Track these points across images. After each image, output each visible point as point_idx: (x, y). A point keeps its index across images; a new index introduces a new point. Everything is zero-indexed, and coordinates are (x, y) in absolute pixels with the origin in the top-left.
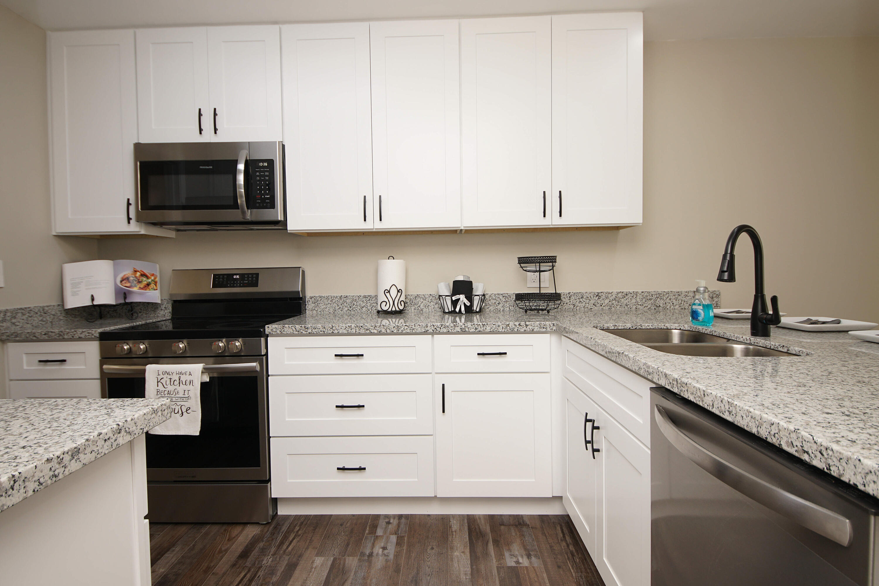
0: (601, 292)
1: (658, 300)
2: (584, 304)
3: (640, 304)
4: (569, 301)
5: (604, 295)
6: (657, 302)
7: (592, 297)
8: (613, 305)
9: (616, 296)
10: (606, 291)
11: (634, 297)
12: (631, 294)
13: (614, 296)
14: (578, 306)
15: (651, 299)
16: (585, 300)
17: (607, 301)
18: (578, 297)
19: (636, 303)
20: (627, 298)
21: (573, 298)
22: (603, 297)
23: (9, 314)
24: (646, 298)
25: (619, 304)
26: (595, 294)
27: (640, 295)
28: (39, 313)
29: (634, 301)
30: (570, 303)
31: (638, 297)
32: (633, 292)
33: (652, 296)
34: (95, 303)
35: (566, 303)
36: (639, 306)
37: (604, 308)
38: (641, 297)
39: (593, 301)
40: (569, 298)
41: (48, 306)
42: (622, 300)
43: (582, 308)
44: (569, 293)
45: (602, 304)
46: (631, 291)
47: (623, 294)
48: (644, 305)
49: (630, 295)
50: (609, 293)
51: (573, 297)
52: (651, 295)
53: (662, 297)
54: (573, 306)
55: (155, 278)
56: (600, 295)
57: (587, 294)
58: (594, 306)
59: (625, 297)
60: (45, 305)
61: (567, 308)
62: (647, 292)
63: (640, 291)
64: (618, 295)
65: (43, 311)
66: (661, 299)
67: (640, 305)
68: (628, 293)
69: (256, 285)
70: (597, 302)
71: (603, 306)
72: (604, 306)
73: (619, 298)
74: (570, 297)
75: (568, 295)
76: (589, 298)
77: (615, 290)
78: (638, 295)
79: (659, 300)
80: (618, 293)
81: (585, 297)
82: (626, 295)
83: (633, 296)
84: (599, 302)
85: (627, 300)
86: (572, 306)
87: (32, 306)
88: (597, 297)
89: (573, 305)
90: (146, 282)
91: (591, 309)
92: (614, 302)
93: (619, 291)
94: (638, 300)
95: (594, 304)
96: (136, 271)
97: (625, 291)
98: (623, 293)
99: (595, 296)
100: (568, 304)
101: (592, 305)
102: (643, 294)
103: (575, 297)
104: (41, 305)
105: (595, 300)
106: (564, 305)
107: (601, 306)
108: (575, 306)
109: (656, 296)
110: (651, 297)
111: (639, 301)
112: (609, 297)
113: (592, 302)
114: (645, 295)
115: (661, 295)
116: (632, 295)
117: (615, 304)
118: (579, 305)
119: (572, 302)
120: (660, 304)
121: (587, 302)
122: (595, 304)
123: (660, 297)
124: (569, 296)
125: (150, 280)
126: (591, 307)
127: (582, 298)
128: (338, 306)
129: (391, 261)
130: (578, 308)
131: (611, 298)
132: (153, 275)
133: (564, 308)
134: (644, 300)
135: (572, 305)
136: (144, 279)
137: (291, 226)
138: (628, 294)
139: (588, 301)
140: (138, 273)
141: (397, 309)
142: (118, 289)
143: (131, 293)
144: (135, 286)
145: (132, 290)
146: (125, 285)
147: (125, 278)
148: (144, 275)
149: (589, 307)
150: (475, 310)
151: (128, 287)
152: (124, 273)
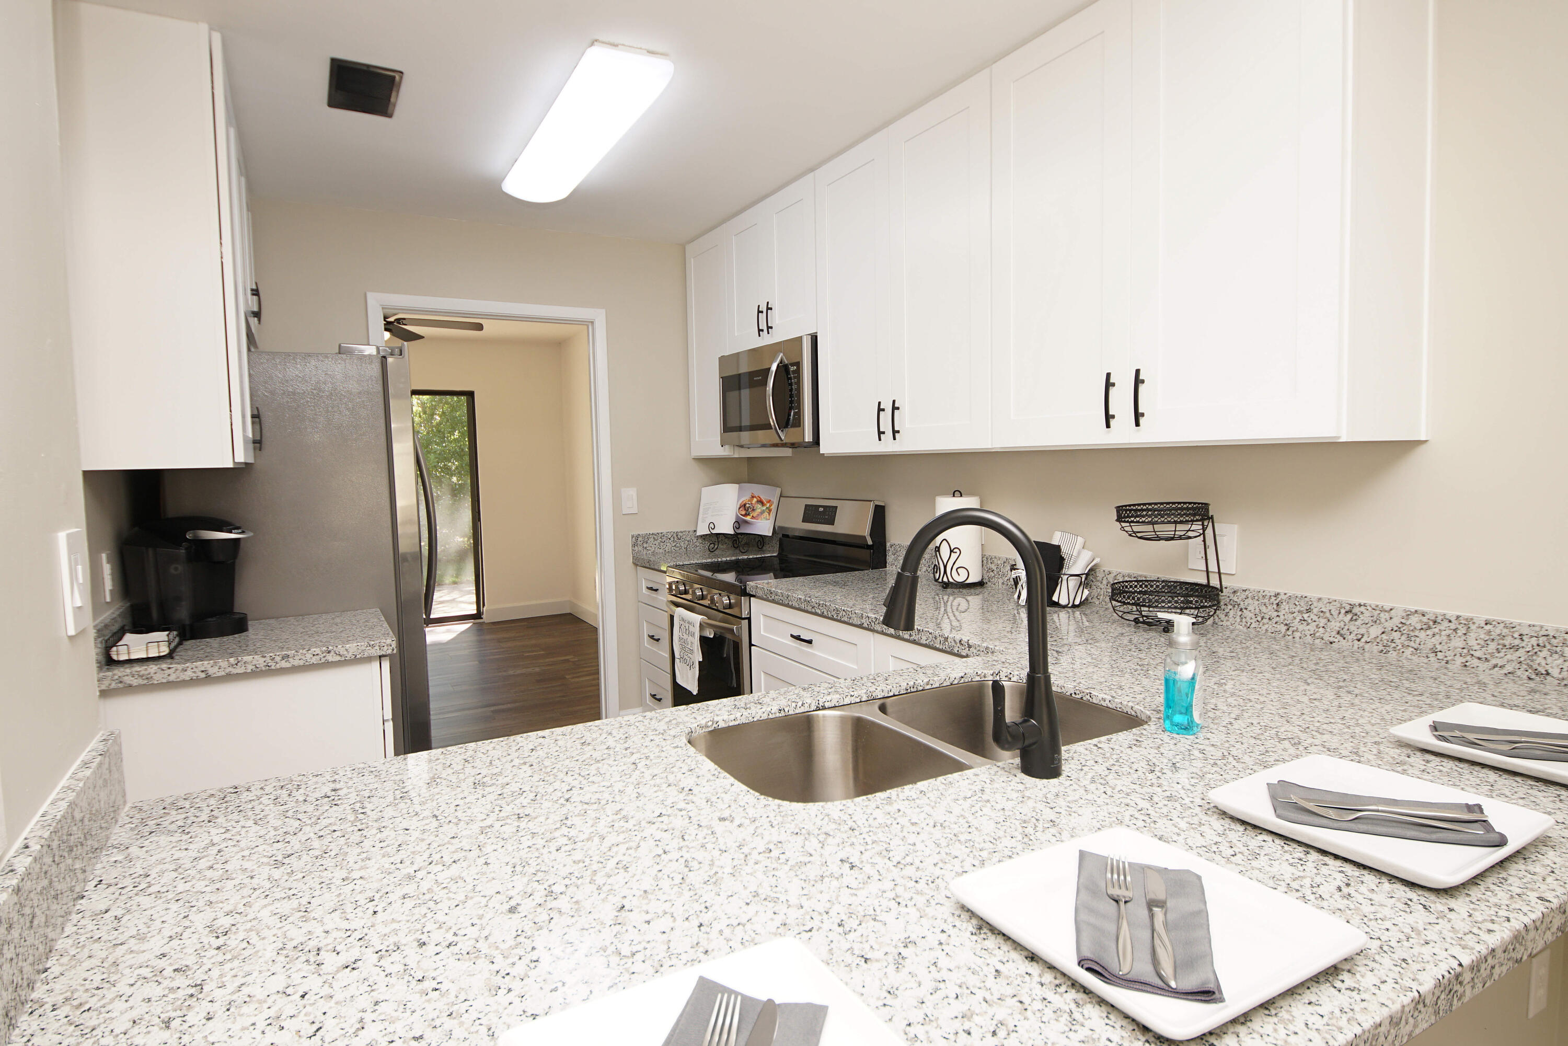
0: (1360, 605)
1: (1542, 654)
2: (1312, 627)
3: (1477, 654)
4: (1276, 614)
5: (1367, 614)
6: (1539, 660)
7: (1335, 613)
8: (1394, 645)
9: (1403, 621)
10: (1373, 603)
11: (1460, 633)
12: (1450, 621)
13: (1396, 621)
14: (1297, 630)
15: (1516, 648)
16: (1315, 618)
17: (1375, 631)
18: (1298, 608)
19: (1465, 651)
20: (1436, 630)
21: (1287, 608)
22: (1366, 617)
23: (640, 539)
24: (1501, 642)
25: (1412, 644)
26: (1341, 608)
27: (1480, 630)
28: (672, 539)
29: (1458, 643)
30: (1278, 619)
31: (1472, 635)
32: (1458, 617)
33: (1522, 640)
34: (714, 532)
35: (1269, 619)
36: (1476, 661)
37: (1367, 646)
38: (1482, 636)
39: (1338, 624)
40: (1275, 606)
41: (682, 532)
42: (1422, 634)
43: (1308, 636)
44: (1277, 595)
45: (1363, 635)
46: (1452, 613)
47: (1425, 619)
48: (1494, 662)
49: (1446, 623)
50: (1383, 610)
51: (1284, 606)
52: (1516, 635)
53: (1558, 649)
54: (1286, 627)
55: (770, 506)
56: (1356, 610)
57: (1320, 605)
58: (1338, 636)
59: (1429, 628)
60: (679, 531)
61: (1270, 631)
62: (1502, 625)
63: (1480, 617)
64: (1407, 619)
65: (677, 536)
66: (1552, 653)
67: (1479, 659)
68: (1440, 618)
69: (831, 522)
70: (1346, 627)
71: (1363, 640)
72: (1367, 642)
73: (1412, 628)
74: (1278, 605)
75: (1273, 598)
76: (1328, 615)
77: (1402, 604)
78: (1473, 627)
79: (1545, 653)
80: (1409, 614)
81: (1315, 611)
82: (1435, 622)
83: (1455, 630)
84: (1352, 628)
85: (1437, 637)
86: (1283, 628)
87: (665, 531)
88: (1349, 616)
89: (1286, 625)
90: (759, 510)
91: (1331, 643)
92: (1396, 635)
93: (1413, 608)
94: (1472, 642)
95: (1338, 633)
96: (753, 497)
97: (1434, 608)
98: (1423, 615)
99: (1343, 611)
100: (1274, 621)
101: (1334, 634)
102: (1488, 627)
103: (1292, 606)
104: (675, 530)
105: (1342, 624)
106: (1264, 621)
107: (1359, 640)
108: (1290, 629)
109: (1534, 641)
110: (1517, 642)
111: (1477, 647)
112: (1383, 620)
113: (1335, 625)
114: (1498, 632)
115: (1554, 642)
116: (1453, 626)
117: (1398, 641)
118: (1301, 628)
119: (1282, 617)
120: (1548, 667)
121: (1321, 625)
122: (1342, 632)
123: (1548, 647)
124: (1277, 602)
125: (764, 508)
126: (1332, 639)
127: (1308, 611)
129: (958, 499)
130: (1297, 635)
131: (1389, 625)
132: (769, 501)
133: (1264, 628)
134: (1492, 646)
135: (1282, 625)
136: (759, 506)
138: (1439, 620)
139: (1322, 622)
140: (755, 500)
141: (951, 580)
142: (737, 516)
143: (746, 522)
144: (749, 515)
145: (748, 518)
146: (743, 513)
147: (745, 505)
148: (761, 502)
149: (1326, 638)
150: (1063, 601)
151: (746, 515)
152: (745, 499)
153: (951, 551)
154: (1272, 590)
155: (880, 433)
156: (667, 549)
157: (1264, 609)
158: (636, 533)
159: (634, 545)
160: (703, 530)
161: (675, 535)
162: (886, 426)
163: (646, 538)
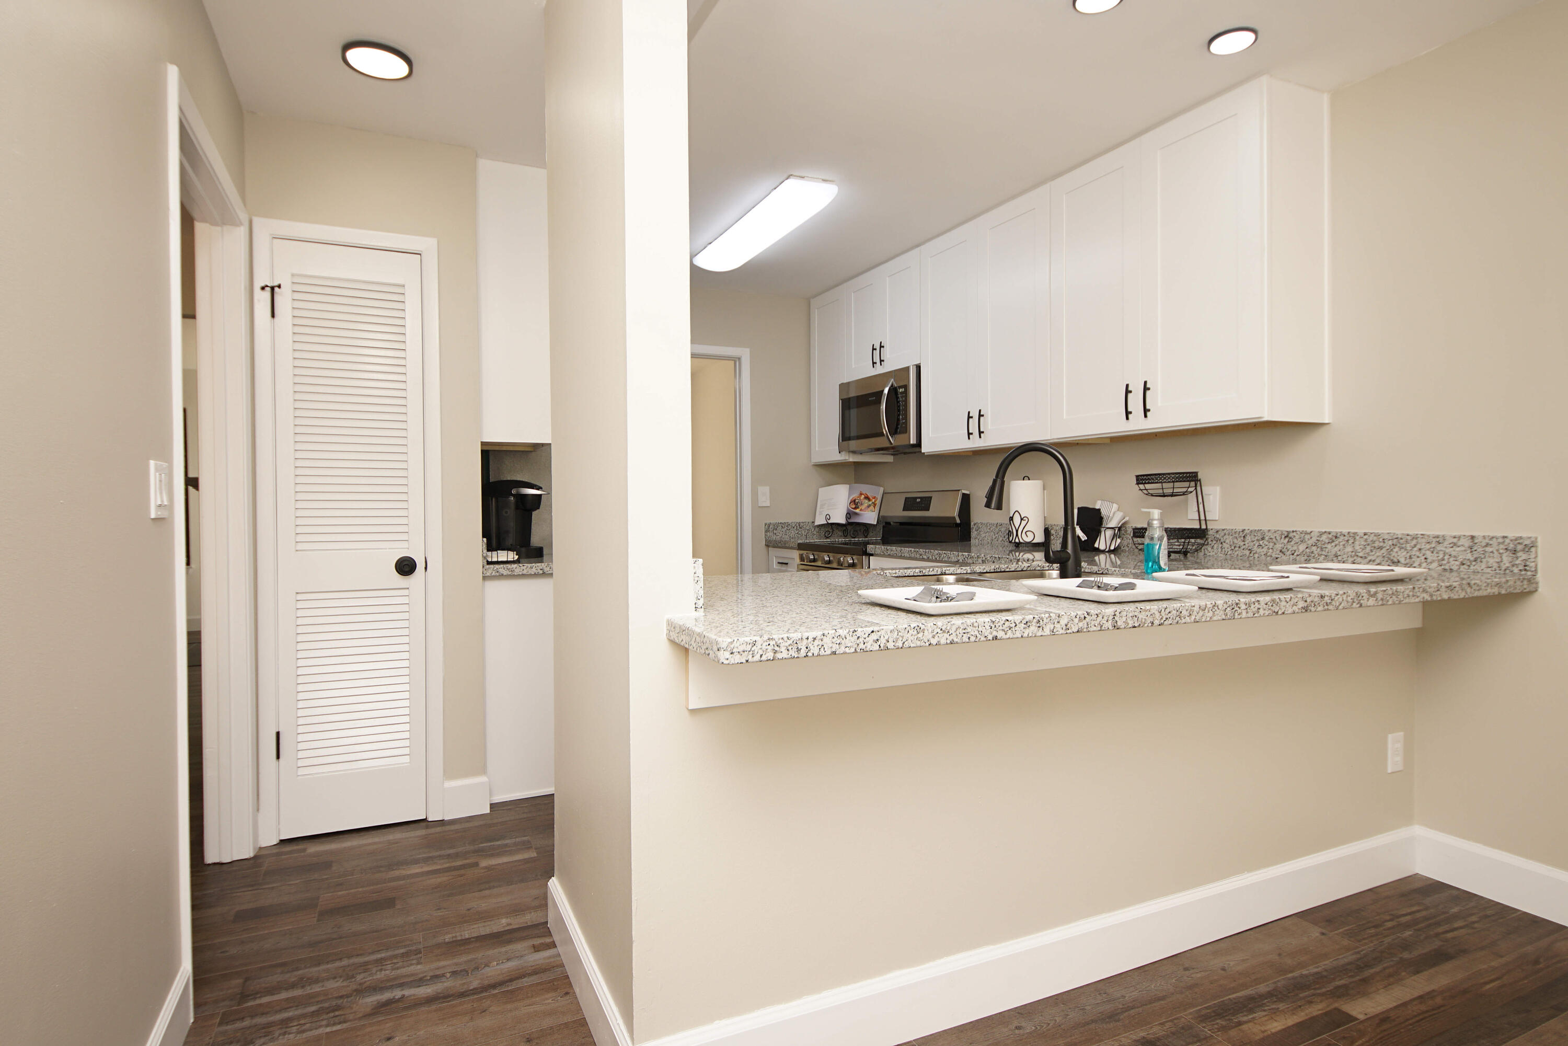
0: (1293, 532)
1: (1395, 550)
2: (1265, 550)
3: (1360, 554)
4: (1243, 543)
5: (1297, 537)
6: (1394, 554)
7: (1278, 538)
8: (1313, 555)
9: (1318, 539)
10: (1301, 530)
11: (1350, 542)
12: (1344, 536)
13: (1314, 539)
14: (1256, 553)
15: (1381, 548)
16: (1267, 543)
17: (1302, 547)
18: (1256, 538)
19: (1353, 553)
20: (1337, 542)
21: (1250, 538)
22: (1296, 539)
23: (771, 526)
24: (1373, 545)
25: (1324, 553)
26: (1282, 534)
27: (1361, 539)
28: (795, 528)
29: (1349, 549)
30: (1244, 547)
31: (1357, 543)
32: (1349, 533)
33: (1384, 542)
34: (830, 522)
35: (1239, 547)
36: (1359, 559)
37: (1298, 558)
38: (1362, 543)
39: (1281, 546)
40: (1242, 538)
41: (803, 523)
42: (1329, 546)
43: (1263, 556)
44: (1243, 531)
45: (1295, 551)
46: (1345, 531)
47: (1330, 536)
48: (1369, 558)
49: (1342, 538)
50: (1306, 533)
51: (1248, 538)
52: (1381, 540)
53: (1404, 546)
54: (1249, 552)
55: (875, 501)
56: (1291, 535)
57: (1270, 534)
58: (1281, 553)
59: (1333, 541)
60: (801, 521)
61: (1239, 555)
62: (1373, 535)
63: (1361, 532)
64: (1321, 537)
65: (799, 526)
66: (1401, 548)
67: (1361, 557)
68: (1339, 534)
69: (927, 508)
70: (1285, 547)
71: (1295, 554)
72: (1298, 555)
73: (1323, 543)
74: (1244, 537)
75: (1241, 533)
76: (1274, 540)
77: (1317, 529)
78: (1357, 538)
79: (1396, 549)
80: (1321, 534)
81: (1267, 538)
82: (1336, 537)
83: (1348, 541)
84: (1289, 547)
85: (1337, 546)
86: (1247, 552)
87: (790, 522)
88: (1287, 539)
89: (1250, 550)
90: (867, 505)
91: (1277, 558)
92: (1314, 548)
93: (1324, 531)
94: (1357, 547)
95: (1281, 551)
96: (861, 494)
97: (1334, 529)
98: (1329, 533)
99: (1283, 536)
100: (1242, 548)
101: (1278, 552)
102: (1366, 537)
103: (1253, 536)
104: (798, 521)
105: (1283, 545)
106: (1237, 549)
107: (1293, 554)
108: (1252, 552)
109: (1390, 542)
110: (1381, 544)
111: (1360, 550)
112: (1306, 540)
113: (1279, 546)
114: (1371, 539)
115: (1401, 541)
116: (1346, 538)
117: (1315, 552)
118: (1258, 550)
119: (1247, 545)
120: (1398, 558)
121: (1271, 547)
122: (1283, 550)
123: (1398, 545)
124: (1243, 535)
125: (870, 503)
126: (1277, 556)
127: (1263, 539)
128: (995, 535)
129: (1026, 482)
130: (1256, 556)
131: (1310, 542)
132: (874, 498)
133: (1236, 554)
134: (1368, 548)
135: (1247, 550)
136: (866, 501)
137: (926, 448)
138: (1338, 536)
139: (1271, 544)
140: (863, 496)
141: (1021, 541)
142: (848, 509)
143: (856, 514)
144: (858, 508)
145: (857, 511)
146: (854, 506)
147: (855, 501)
148: (867, 498)
149: (1274, 555)
150: (1102, 547)
151: (855, 508)
152: (855, 496)
153: (1022, 519)
154: (1241, 528)
155: (969, 434)
156: (791, 535)
157: (1235, 541)
158: (768, 522)
159: (766, 531)
160: (821, 520)
161: (798, 525)
162: (974, 429)
163: (776, 526)
